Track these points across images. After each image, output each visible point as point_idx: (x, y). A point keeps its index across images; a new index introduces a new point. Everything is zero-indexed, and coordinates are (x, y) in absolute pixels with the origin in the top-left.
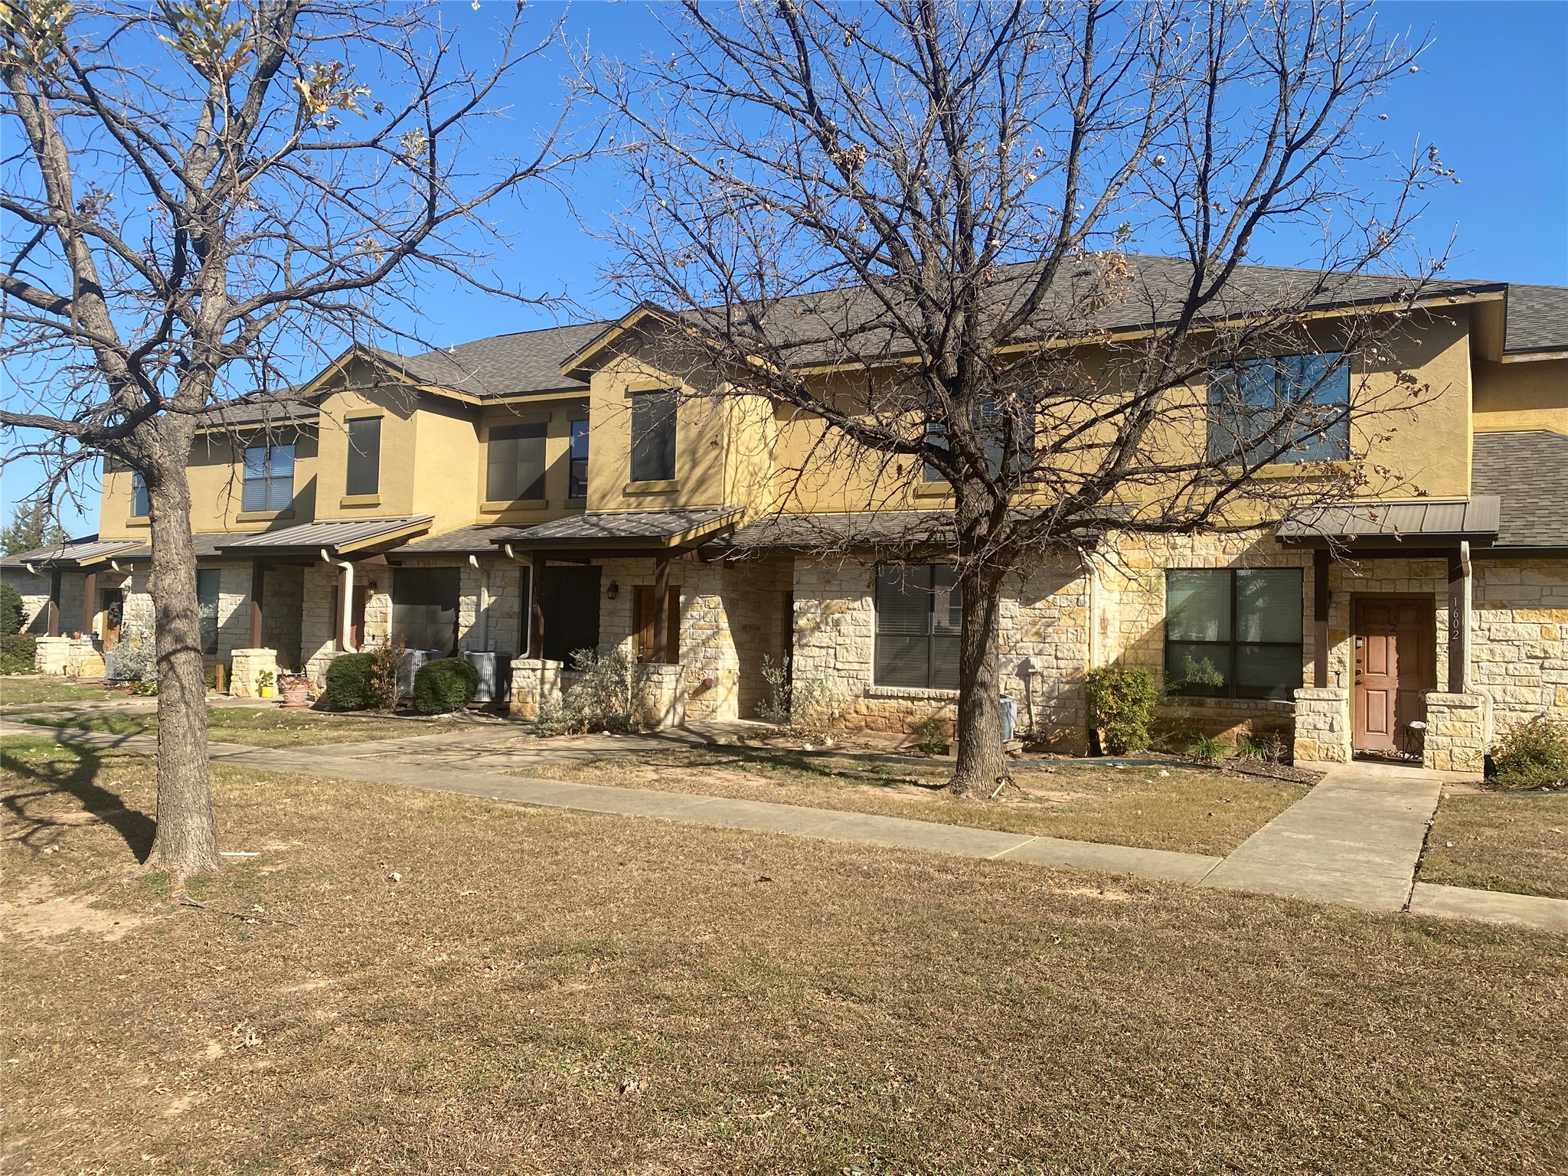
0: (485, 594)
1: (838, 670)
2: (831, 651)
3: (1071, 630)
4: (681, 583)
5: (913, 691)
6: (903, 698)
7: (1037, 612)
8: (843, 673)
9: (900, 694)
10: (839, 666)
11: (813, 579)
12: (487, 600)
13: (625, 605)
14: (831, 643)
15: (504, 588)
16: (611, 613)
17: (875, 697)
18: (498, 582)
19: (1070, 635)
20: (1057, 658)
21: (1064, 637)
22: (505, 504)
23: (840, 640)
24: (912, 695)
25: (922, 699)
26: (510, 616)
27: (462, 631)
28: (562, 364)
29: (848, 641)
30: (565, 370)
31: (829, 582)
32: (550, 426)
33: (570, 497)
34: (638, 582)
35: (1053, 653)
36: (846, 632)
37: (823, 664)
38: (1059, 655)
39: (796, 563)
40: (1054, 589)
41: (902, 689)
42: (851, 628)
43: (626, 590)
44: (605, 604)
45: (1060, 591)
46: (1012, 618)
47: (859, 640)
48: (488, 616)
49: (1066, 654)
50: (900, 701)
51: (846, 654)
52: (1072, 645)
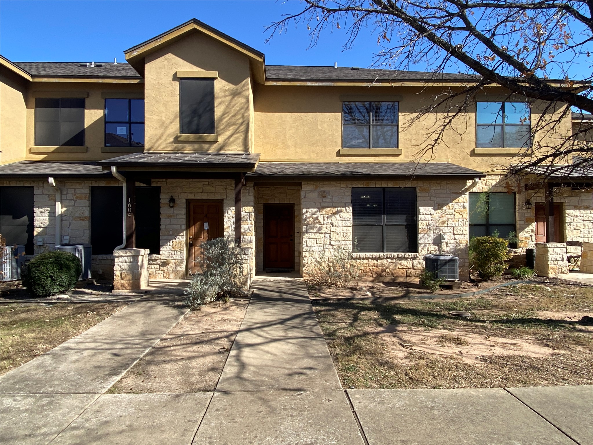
0: (58, 205)
1: (332, 245)
2: (327, 235)
3: (461, 220)
4: (225, 197)
5: (378, 254)
6: (372, 259)
7: (444, 211)
8: (335, 247)
9: (371, 257)
10: (332, 243)
11: (314, 195)
12: (59, 209)
13: (181, 212)
14: (327, 231)
15: (75, 201)
16: (170, 217)
17: (356, 259)
18: (70, 196)
19: (460, 223)
20: (454, 234)
21: (457, 223)
22: (52, 148)
23: (333, 229)
24: (378, 256)
25: (383, 258)
26: (82, 220)
27: (37, 231)
28: (126, 52)
29: (338, 229)
30: (128, 57)
31: (325, 197)
32: (87, 102)
33: (105, 146)
34: (191, 197)
35: (452, 232)
36: (337, 225)
37: (322, 242)
38: (455, 232)
39: (303, 186)
40: (452, 200)
41: (372, 254)
42: (340, 222)
43: (181, 202)
44: (165, 211)
45: (455, 201)
46: (431, 215)
47: (344, 228)
48: (62, 220)
49: (459, 232)
50: (370, 260)
51: (337, 236)
52: (461, 228)
